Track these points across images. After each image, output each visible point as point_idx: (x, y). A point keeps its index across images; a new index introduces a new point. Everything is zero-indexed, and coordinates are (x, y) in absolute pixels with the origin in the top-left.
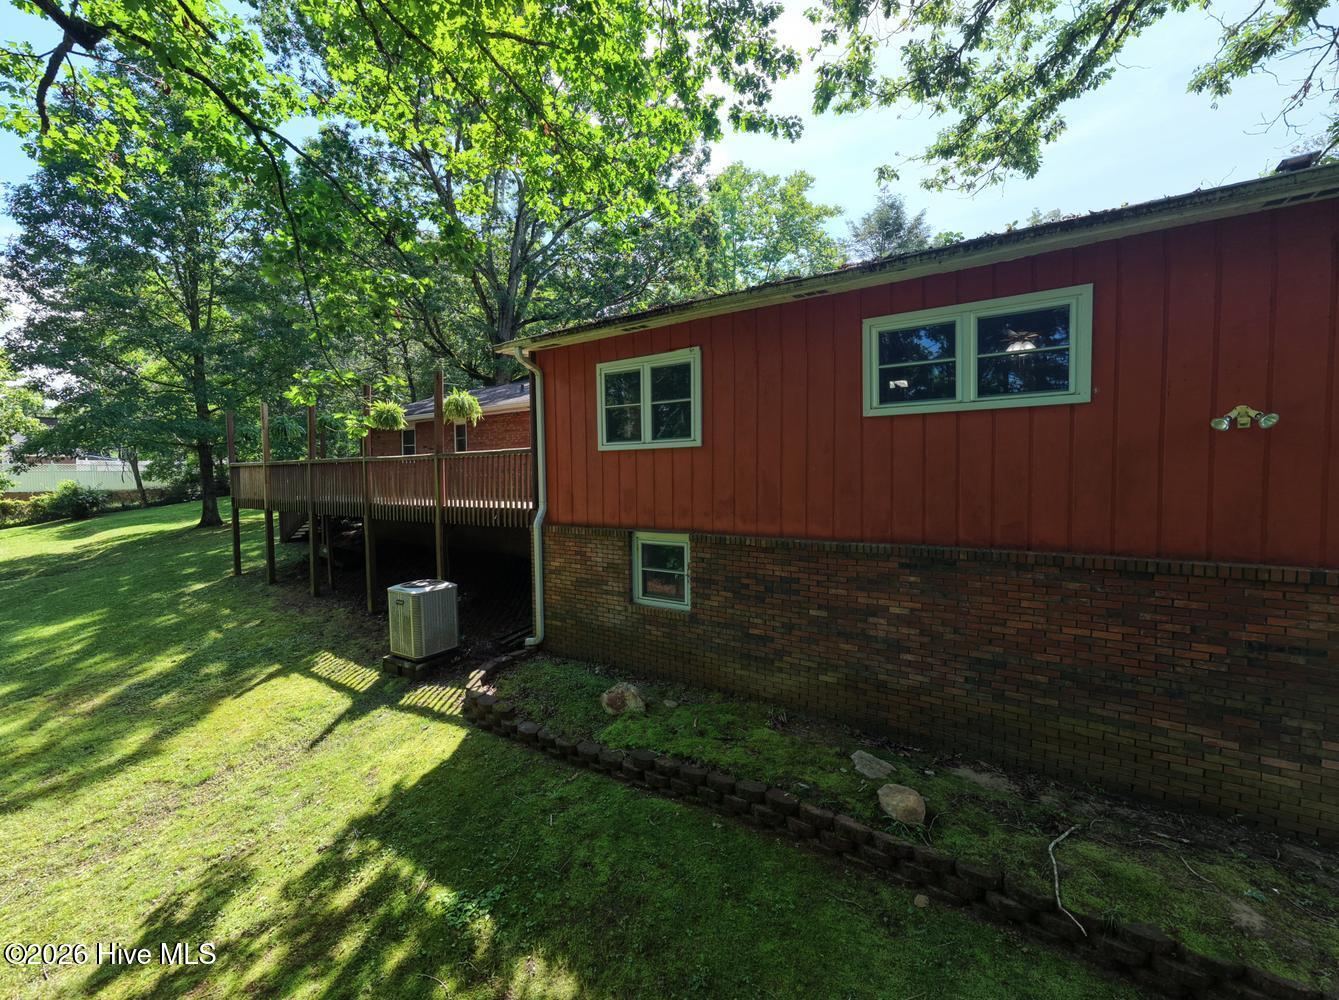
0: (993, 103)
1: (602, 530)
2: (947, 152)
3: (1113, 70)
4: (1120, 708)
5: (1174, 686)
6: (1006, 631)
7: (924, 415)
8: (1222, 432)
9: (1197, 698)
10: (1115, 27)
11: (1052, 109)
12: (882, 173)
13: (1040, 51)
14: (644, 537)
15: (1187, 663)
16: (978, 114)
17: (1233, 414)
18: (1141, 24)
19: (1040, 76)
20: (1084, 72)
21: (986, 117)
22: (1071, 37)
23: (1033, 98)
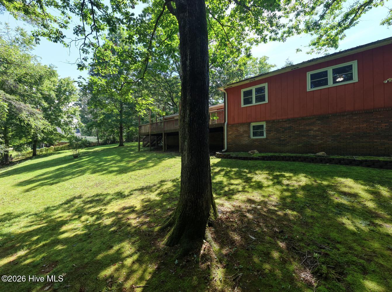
0: (327, 32)
1: (242, 124)
2: (314, 44)
3: (358, 22)
4: (366, 139)
5: (378, 133)
6: (340, 129)
7: (321, 89)
8: (386, 83)
9: (383, 134)
10: (359, 12)
11: (342, 32)
12: (297, 50)
13: (338, 19)
14: (253, 124)
15: (380, 128)
16: (323, 34)
17: (388, 80)
18: (366, 11)
19: (339, 25)
20: (351, 23)
21: (325, 35)
22: (347, 16)
23: (337, 30)
